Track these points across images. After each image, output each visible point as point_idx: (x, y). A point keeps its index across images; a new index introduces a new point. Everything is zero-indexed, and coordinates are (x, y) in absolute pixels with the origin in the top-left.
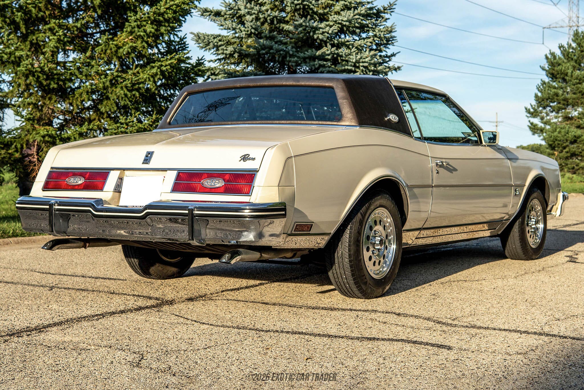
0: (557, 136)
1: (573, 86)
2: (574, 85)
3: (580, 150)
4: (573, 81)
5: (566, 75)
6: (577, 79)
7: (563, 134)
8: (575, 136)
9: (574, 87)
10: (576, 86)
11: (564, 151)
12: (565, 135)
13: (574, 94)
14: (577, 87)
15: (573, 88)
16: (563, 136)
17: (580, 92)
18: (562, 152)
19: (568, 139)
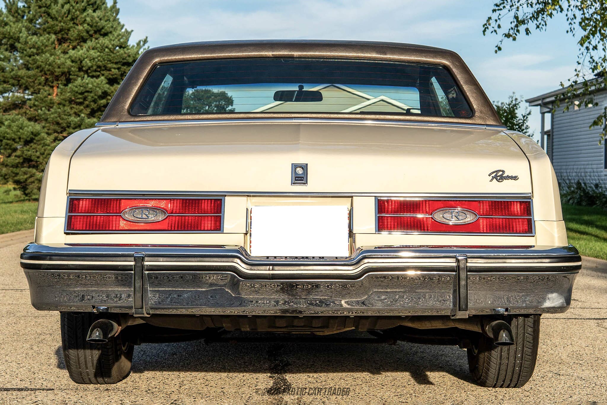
0: (6, 132)
1: (28, 58)
2: (30, 56)
3: (38, 154)
4: (28, 50)
5: (18, 40)
6: (34, 47)
7: (15, 128)
8: (32, 133)
9: (30, 60)
10: (32, 57)
11: (14, 154)
12: (18, 131)
13: (28, 69)
14: (33, 60)
15: (28, 61)
16: (14, 133)
17: (38, 67)
18: (9, 156)
19: (21, 136)
